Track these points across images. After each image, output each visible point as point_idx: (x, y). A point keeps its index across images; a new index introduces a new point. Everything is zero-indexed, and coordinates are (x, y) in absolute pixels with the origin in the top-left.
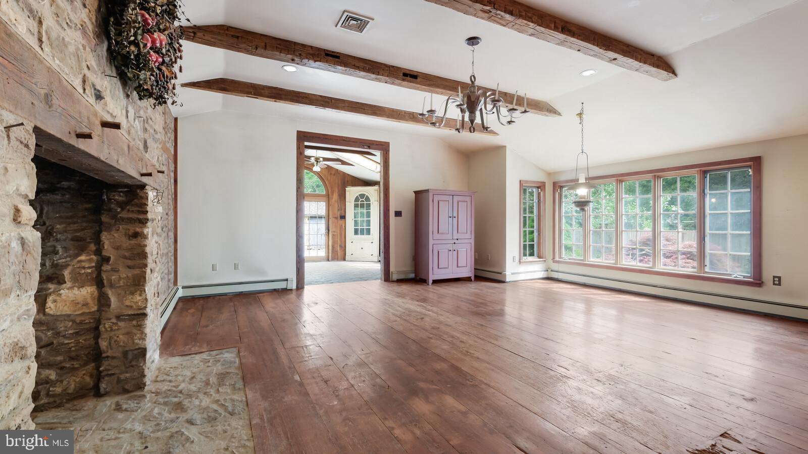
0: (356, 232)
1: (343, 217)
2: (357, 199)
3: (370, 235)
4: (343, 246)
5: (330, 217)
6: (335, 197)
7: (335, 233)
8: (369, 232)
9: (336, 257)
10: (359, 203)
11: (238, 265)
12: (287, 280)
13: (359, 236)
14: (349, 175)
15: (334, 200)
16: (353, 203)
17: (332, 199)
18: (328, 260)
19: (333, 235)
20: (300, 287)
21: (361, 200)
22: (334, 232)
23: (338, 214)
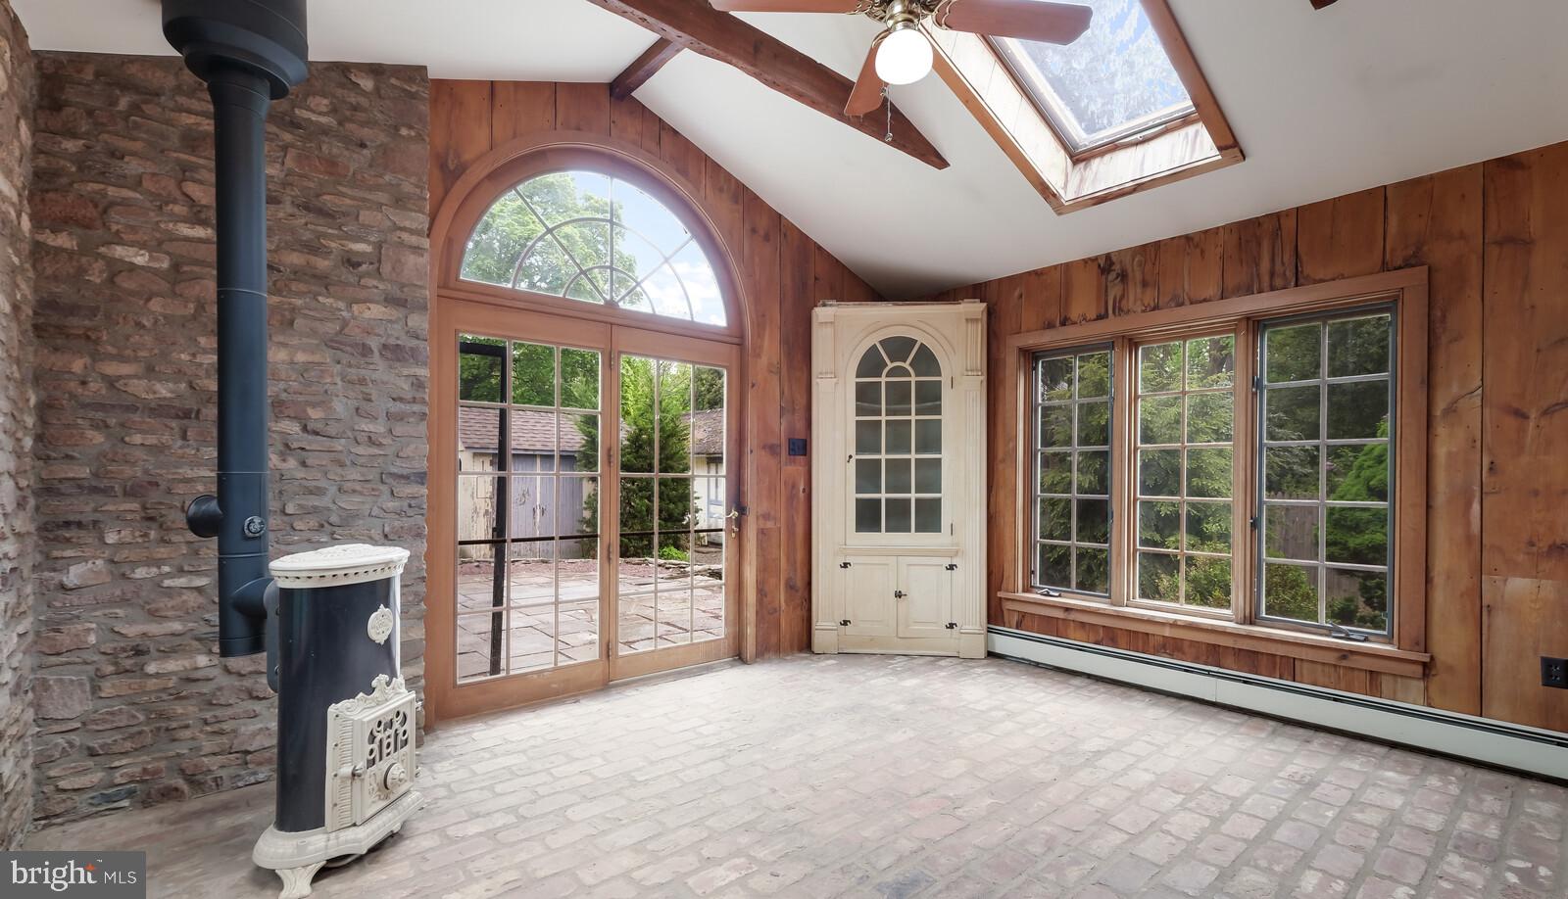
0: (867, 517)
1: (801, 447)
2: (870, 364)
3: (938, 529)
4: (800, 583)
5: (751, 442)
6: (770, 350)
7: (770, 524)
8: (929, 517)
9: (774, 639)
10: (883, 379)
13: (883, 538)
14: (820, 248)
15: (764, 360)
16: (851, 381)
17: (759, 356)
18: (739, 657)
19: (762, 533)
21: (891, 365)
22: (766, 517)
23: (780, 429)
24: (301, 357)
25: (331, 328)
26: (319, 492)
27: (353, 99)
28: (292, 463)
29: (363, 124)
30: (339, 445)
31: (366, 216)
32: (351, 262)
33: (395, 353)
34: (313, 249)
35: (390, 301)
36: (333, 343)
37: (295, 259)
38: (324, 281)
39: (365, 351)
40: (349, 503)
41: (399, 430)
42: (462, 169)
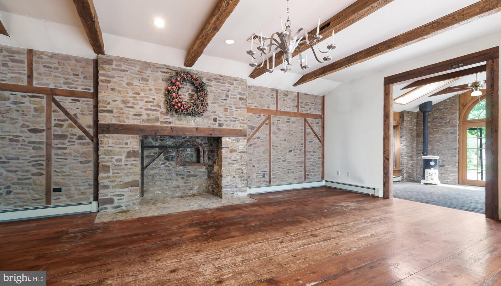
11: (348, 174)
12: (374, 189)
20: (386, 196)
24: (440, 135)
25: (443, 132)
26: (442, 151)
27: (446, 103)
28: (439, 147)
29: (448, 106)
30: (444, 145)
31: (448, 117)
32: (446, 123)
33: (452, 133)
34: (441, 123)
35: (451, 127)
36: (444, 133)
37: (439, 124)
38: (442, 126)
39: (448, 133)
40: (446, 152)
41: (452, 143)
42: (466, 104)
